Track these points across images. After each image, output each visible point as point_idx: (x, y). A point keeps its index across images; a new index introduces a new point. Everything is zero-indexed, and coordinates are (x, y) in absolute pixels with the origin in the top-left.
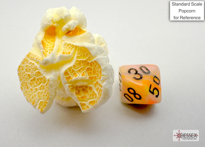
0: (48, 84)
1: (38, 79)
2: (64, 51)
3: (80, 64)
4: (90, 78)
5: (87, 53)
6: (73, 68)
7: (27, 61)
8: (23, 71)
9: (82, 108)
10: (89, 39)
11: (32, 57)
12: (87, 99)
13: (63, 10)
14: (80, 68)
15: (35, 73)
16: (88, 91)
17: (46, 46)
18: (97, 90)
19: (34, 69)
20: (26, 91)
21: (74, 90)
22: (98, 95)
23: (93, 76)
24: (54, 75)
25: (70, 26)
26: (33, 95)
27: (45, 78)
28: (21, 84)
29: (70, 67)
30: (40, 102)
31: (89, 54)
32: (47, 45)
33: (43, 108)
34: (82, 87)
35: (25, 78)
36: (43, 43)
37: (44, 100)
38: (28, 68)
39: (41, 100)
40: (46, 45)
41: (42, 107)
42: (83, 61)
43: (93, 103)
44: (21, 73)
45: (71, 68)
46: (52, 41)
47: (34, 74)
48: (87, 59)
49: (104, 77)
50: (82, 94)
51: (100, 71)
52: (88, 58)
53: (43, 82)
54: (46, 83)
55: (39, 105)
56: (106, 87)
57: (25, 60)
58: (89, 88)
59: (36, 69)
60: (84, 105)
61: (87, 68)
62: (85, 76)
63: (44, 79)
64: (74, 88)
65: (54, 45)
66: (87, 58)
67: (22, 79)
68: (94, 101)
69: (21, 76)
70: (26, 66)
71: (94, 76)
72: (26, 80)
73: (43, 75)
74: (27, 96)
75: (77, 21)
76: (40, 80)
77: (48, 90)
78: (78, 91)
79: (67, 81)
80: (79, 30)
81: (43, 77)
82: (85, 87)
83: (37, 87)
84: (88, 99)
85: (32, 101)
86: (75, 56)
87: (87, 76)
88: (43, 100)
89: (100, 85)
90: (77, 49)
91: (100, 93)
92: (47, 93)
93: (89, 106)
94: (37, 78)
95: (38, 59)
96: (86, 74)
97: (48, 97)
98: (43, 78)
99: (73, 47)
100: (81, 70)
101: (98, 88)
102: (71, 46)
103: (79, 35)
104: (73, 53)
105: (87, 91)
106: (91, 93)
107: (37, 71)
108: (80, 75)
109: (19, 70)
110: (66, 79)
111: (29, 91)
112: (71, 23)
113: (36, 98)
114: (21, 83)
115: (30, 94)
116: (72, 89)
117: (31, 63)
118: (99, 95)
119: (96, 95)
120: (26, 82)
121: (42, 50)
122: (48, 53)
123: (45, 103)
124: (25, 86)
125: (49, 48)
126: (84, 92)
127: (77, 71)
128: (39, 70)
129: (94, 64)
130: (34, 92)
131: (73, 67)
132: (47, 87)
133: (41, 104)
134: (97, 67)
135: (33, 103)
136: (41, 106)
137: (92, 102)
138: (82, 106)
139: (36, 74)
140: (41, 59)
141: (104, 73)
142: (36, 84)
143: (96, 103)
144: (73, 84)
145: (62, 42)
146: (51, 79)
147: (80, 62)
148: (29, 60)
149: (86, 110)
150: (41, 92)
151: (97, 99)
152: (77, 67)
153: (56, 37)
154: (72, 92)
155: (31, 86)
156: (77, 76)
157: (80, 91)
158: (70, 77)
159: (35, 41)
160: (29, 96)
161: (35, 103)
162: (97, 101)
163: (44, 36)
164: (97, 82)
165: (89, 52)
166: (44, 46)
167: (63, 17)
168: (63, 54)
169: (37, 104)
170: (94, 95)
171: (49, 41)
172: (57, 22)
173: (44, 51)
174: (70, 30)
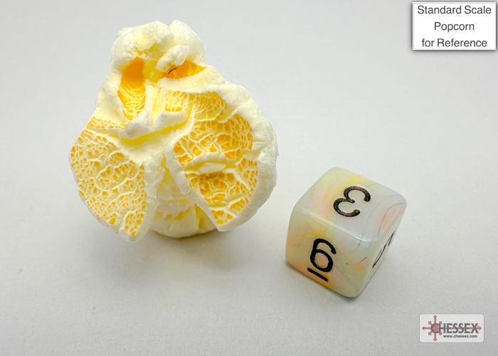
0: (141, 176)
1: (117, 170)
2: (168, 107)
3: (203, 129)
4: (227, 155)
5: (216, 105)
6: (190, 139)
7: (90, 136)
8: (81, 158)
9: (218, 222)
11: (101, 125)
12: (226, 201)
14: (204, 137)
15: (109, 157)
16: (226, 184)
18: (245, 176)
19: (108, 149)
20: (93, 198)
21: (198, 183)
22: (248, 187)
23: (232, 151)
24: (153, 157)
25: (174, 57)
26: (110, 203)
27: (134, 163)
28: (80, 186)
29: (184, 137)
30: (128, 217)
31: (222, 104)
32: (130, 100)
33: (136, 227)
34: (212, 177)
35: (88, 172)
36: (120, 94)
37: (135, 211)
38: (93, 149)
39: (128, 213)
40: (127, 100)
41: (132, 226)
42: (209, 122)
43: (239, 207)
44: (77, 163)
45: (187, 138)
46: (137, 92)
47: (109, 160)
48: (218, 118)
49: (258, 142)
50: (215, 191)
51: (249, 134)
52: (219, 114)
53: (130, 173)
54: (138, 173)
55: (126, 223)
56: (264, 162)
57: (84, 134)
58: (226, 178)
59: (113, 147)
60: (221, 213)
61: (218, 135)
62: (217, 153)
63: (131, 168)
65: (145, 97)
66: (217, 116)
67: (80, 175)
68: (242, 201)
69: (78, 168)
70: (89, 146)
71: (236, 150)
72: (90, 176)
73: (127, 159)
74: (96, 209)
75: (188, 47)
76: (123, 169)
77: (142, 189)
78: (205, 187)
79: (182, 165)
80: (190, 67)
81: (127, 163)
82: (218, 175)
83: (117, 187)
84: (229, 201)
85: (109, 216)
86: (193, 115)
87: (221, 153)
88: (132, 212)
89: (251, 163)
90: (195, 100)
91: (253, 179)
92: (142, 196)
93: (233, 215)
94: (115, 167)
95: (114, 128)
96: (218, 147)
97: (144, 202)
99: (185, 97)
100: (207, 142)
101: (248, 171)
102: (181, 96)
103: (193, 74)
104: (186, 110)
105: (223, 185)
106: (232, 187)
107: (114, 152)
108: (205, 150)
109: (72, 155)
110: (178, 161)
111: (98, 198)
112: (174, 50)
113: (119, 208)
114: (79, 184)
115: (103, 204)
116: (192, 181)
117: (99, 137)
118: (250, 185)
119: (245, 187)
120: (92, 180)
121: (121, 109)
122: (134, 114)
123: (138, 216)
124: (90, 188)
125: (135, 105)
126: (219, 187)
127: (198, 145)
128: (119, 149)
129: (233, 123)
130: (111, 198)
131: (189, 135)
132: (140, 183)
133: (129, 220)
134: (240, 130)
135: (112, 222)
136: (130, 223)
137: (237, 204)
138: (216, 217)
139: (114, 159)
140: (122, 127)
141: (258, 135)
142: (114, 181)
143: (245, 206)
144: (193, 172)
145: (159, 92)
146: (146, 165)
147: (203, 126)
148: (93, 132)
149: (225, 224)
150: (127, 195)
151: (246, 196)
152: (198, 135)
153: (145, 84)
154: (193, 187)
155: (104, 187)
156: (200, 153)
157: (210, 186)
158: (186, 157)
159: (101, 95)
160: (100, 207)
161: (117, 221)
162: (249, 200)
163: (120, 82)
164: (244, 160)
165: (222, 100)
166: (124, 102)
167: (159, 41)
168: (167, 112)
169: (122, 222)
170: (240, 190)
171: (132, 92)
172: (146, 52)
173: (125, 110)
174: (175, 65)
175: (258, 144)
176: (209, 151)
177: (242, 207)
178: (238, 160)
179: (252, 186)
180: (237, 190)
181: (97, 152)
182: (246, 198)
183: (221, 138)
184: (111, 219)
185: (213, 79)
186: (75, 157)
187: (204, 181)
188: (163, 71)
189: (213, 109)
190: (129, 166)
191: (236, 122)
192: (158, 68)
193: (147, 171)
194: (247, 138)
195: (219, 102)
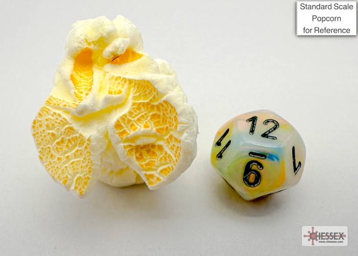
0: (88, 147)
1: (69, 140)
2: (111, 90)
3: (139, 109)
4: (158, 130)
5: (149, 91)
6: (128, 117)
7: (48, 112)
8: (41, 129)
9: (149, 183)
10: (149, 67)
11: (56, 103)
12: (156, 167)
13: (103, 22)
14: (140, 115)
15: (63, 130)
16: (157, 153)
17: (78, 84)
18: (172, 149)
19: (62, 123)
20: (50, 162)
21: (134, 152)
23: (162, 127)
24: (98, 131)
25: (117, 48)
26: (63, 167)
27: (82, 136)
28: (40, 152)
29: (123, 115)
30: (77, 179)
31: (154, 91)
32: (80, 82)
33: (83, 187)
34: (145, 148)
35: (46, 141)
36: (72, 78)
37: (83, 174)
38: (50, 123)
39: (78, 175)
40: (78, 82)
41: (80, 186)
42: (144, 104)
43: (166, 172)
44: (37, 133)
45: (126, 117)
46: (87, 75)
47: (63, 132)
48: (151, 100)
49: (182, 125)
50: (147, 159)
51: (175, 117)
52: (151, 97)
53: (79, 144)
54: (85, 145)
55: (76, 184)
56: (187, 141)
57: (43, 109)
58: (157, 148)
59: (64, 122)
60: (152, 176)
61: (151, 114)
62: (149, 129)
63: (80, 140)
64: (132, 149)
65: (93, 80)
66: (150, 99)
67: (40, 143)
68: (169, 167)
69: (38, 137)
70: (47, 120)
71: (165, 126)
72: (47, 144)
73: (78, 133)
74: (52, 171)
75: (128, 40)
76: (74, 140)
77: (89, 157)
78: (139, 155)
79: (121, 138)
80: (131, 54)
81: (77, 135)
82: (150, 146)
83: (69, 154)
84: (158, 167)
85: (62, 178)
87: (153, 128)
88: (81, 175)
89: (176, 140)
90: (133, 84)
91: (178, 152)
92: (89, 162)
93: (161, 178)
94: (68, 138)
95: (67, 107)
96: (150, 124)
97: (90, 168)
98: (79, 137)
99: (125, 81)
100: (142, 119)
101: (174, 145)
102: (121, 81)
103: (133, 61)
104: (126, 92)
105: (154, 153)
106: (161, 156)
107: (67, 126)
108: (140, 127)
109: (34, 127)
110: (118, 135)
111: (54, 162)
112: (117, 42)
113: (70, 172)
114: (39, 150)
115: (58, 168)
116: (129, 151)
117: (55, 113)
118: (175, 157)
119: (171, 157)
120: (49, 148)
121: (73, 91)
122: (83, 95)
123: (85, 178)
124: (48, 154)
125: (84, 87)
126: (150, 155)
127: (135, 121)
128: (71, 124)
129: (163, 106)
130: (64, 163)
131: (128, 114)
132: (87, 153)
133: (78, 181)
134: (169, 111)
135: (65, 182)
136: (79, 184)
137: (165, 169)
138: (148, 179)
139: (66, 131)
140: (74, 106)
141: (182, 119)
142: (67, 150)
143: (171, 172)
144: (130, 144)
145: (104, 76)
146: (92, 138)
147: (138, 106)
148: (50, 108)
149: (155, 185)
150: (77, 161)
151: (172, 164)
152: (135, 113)
153: (93, 68)
154: (129, 156)
155: (59, 153)
156: (136, 129)
157: (144, 154)
158: (124, 132)
159: (57, 77)
160: (55, 170)
161: (69, 182)
162: (174, 168)
163: (72, 67)
164: (171, 137)
165: (154, 87)
166: (75, 84)
167: (105, 34)
168: (110, 95)
169: (72, 183)
170: (168, 159)
171: (83, 75)
172: (93, 42)
173: (76, 91)
174: (117, 54)
175: (182, 127)
176: (142, 128)
177: (169, 172)
178: (166, 135)
179: (177, 158)
180: (165, 159)
181: (53, 125)
182: (172, 166)
183: (154, 116)
184: (64, 180)
185: (149, 66)
186: (36, 128)
187: (139, 150)
188: (108, 59)
189: (147, 93)
191: (165, 106)
192: (104, 56)
193: (93, 143)
194: (173, 119)
195: (152, 89)
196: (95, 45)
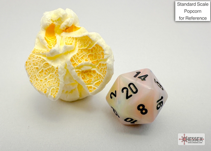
0: (57, 72)
1: (46, 70)
2: (66, 43)
3: (82, 52)
4: (92, 62)
5: (87, 42)
6: (77, 56)
7: (33, 57)
8: (30, 66)
9: (89, 91)
11: (38, 52)
12: (93, 82)
14: (82, 55)
15: (42, 65)
16: (92, 75)
18: (101, 71)
19: (42, 62)
20: (36, 83)
21: (80, 75)
23: (94, 61)
24: (61, 64)
25: (68, 23)
26: (44, 84)
27: (53, 67)
29: (74, 55)
30: (52, 90)
31: (90, 41)
32: (50, 41)
33: (56, 94)
34: (86, 72)
35: (33, 72)
36: (45, 38)
37: (55, 87)
39: (52, 88)
41: (54, 93)
42: (84, 49)
43: (98, 84)
44: (28, 68)
45: (76, 56)
46: (52, 38)
47: (42, 66)
48: (88, 47)
50: (88, 78)
52: (88, 45)
53: (52, 71)
54: (55, 71)
55: (51, 92)
56: (109, 63)
57: (31, 56)
58: (92, 72)
60: (91, 87)
61: (88, 54)
62: (88, 61)
64: (80, 73)
65: (56, 40)
67: (30, 73)
68: (99, 81)
69: (29, 70)
70: (33, 61)
71: (96, 60)
73: (51, 65)
74: (38, 87)
75: (73, 19)
76: (49, 70)
77: (58, 78)
79: (74, 67)
80: (74, 28)
81: (51, 67)
82: (89, 71)
83: (46, 77)
85: (43, 90)
86: (77, 46)
87: (90, 62)
88: (54, 88)
89: (103, 65)
90: (78, 40)
91: (105, 71)
92: (58, 80)
93: (96, 88)
94: (45, 69)
95: (44, 53)
96: (88, 59)
97: (59, 83)
99: (73, 39)
100: (84, 57)
101: (102, 68)
102: (71, 39)
103: (75, 31)
104: (74, 44)
106: (95, 76)
107: (44, 63)
109: (26, 65)
110: (72, 65)
111: (38, 82)
112: (68, 20)
113: (47, 86)
114: (30, 77)
115: (41, 85)
116: (78, 74)
117: (37, 57)
118: (103, 74)
119: (101, 75)
120: (35, 75)
122: (52, 47)
123: (56, 89)
124: (35, 78)
125: (52, 43)
126: (89, 76)
127: (80, 59)
128: (47, 61)
130: (44, 82)
131: (76, 55)
132: (56, 75)
133: (53, 91)
134: (98, 51)
136: (53, 92)
137: (98, 83)
138: (89, 89)
139: (44, 66)
140: (48, 52)
141: (106, 52)
142: (45, 75)
143: (101, 83)
144: (78, 70)
145: (62, 38)
146: (59, 67)
147: (82, 50)
148: (35, 55)
149: (92, 92)
150: (51, 81)
151: (101, 79)
152: (80, 54)
153: (55, 35)
155: (41, 78)
156: (81, 62)
157: (85, 76)
158: (75, 63)
159: (37, 40)
161: (47, 92)
162: (103, 80)
163: (45, 34)
164: (100, 64)
165: (90, 39)
166: (48, 42)
167: (62, 16)
168: (66, 45)
169: (49, 92)
170: (98, 77)
171: (50, 38)
172: (56, 21)
173: (48, 45)
174: (68, 26)
175: (107, 56)
176: (85, 61)
177: (100, 84)
178: (97, 64)
179: (104, 74)
180: (97, 77)
181: (37, 63)
182: (101, 80)
183: (89, 56)
184: (44, 91)
186: (27, 66)
187: (83, 74)
188: (63, 29)
189: (86, 43)
190: (51, 68)
191: (96, 47)
192: (61, 28)
193: (59, 70)
194: (101, 54)
195: (88, 40)
196: (56, 22)
